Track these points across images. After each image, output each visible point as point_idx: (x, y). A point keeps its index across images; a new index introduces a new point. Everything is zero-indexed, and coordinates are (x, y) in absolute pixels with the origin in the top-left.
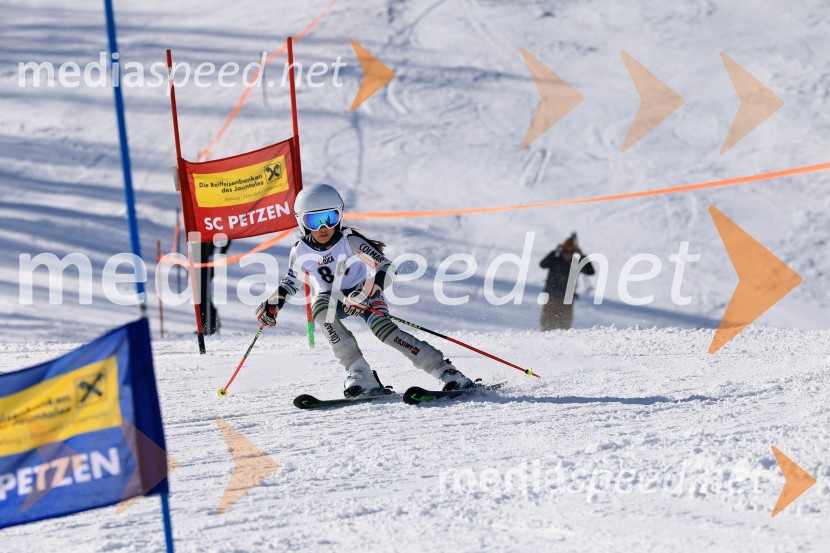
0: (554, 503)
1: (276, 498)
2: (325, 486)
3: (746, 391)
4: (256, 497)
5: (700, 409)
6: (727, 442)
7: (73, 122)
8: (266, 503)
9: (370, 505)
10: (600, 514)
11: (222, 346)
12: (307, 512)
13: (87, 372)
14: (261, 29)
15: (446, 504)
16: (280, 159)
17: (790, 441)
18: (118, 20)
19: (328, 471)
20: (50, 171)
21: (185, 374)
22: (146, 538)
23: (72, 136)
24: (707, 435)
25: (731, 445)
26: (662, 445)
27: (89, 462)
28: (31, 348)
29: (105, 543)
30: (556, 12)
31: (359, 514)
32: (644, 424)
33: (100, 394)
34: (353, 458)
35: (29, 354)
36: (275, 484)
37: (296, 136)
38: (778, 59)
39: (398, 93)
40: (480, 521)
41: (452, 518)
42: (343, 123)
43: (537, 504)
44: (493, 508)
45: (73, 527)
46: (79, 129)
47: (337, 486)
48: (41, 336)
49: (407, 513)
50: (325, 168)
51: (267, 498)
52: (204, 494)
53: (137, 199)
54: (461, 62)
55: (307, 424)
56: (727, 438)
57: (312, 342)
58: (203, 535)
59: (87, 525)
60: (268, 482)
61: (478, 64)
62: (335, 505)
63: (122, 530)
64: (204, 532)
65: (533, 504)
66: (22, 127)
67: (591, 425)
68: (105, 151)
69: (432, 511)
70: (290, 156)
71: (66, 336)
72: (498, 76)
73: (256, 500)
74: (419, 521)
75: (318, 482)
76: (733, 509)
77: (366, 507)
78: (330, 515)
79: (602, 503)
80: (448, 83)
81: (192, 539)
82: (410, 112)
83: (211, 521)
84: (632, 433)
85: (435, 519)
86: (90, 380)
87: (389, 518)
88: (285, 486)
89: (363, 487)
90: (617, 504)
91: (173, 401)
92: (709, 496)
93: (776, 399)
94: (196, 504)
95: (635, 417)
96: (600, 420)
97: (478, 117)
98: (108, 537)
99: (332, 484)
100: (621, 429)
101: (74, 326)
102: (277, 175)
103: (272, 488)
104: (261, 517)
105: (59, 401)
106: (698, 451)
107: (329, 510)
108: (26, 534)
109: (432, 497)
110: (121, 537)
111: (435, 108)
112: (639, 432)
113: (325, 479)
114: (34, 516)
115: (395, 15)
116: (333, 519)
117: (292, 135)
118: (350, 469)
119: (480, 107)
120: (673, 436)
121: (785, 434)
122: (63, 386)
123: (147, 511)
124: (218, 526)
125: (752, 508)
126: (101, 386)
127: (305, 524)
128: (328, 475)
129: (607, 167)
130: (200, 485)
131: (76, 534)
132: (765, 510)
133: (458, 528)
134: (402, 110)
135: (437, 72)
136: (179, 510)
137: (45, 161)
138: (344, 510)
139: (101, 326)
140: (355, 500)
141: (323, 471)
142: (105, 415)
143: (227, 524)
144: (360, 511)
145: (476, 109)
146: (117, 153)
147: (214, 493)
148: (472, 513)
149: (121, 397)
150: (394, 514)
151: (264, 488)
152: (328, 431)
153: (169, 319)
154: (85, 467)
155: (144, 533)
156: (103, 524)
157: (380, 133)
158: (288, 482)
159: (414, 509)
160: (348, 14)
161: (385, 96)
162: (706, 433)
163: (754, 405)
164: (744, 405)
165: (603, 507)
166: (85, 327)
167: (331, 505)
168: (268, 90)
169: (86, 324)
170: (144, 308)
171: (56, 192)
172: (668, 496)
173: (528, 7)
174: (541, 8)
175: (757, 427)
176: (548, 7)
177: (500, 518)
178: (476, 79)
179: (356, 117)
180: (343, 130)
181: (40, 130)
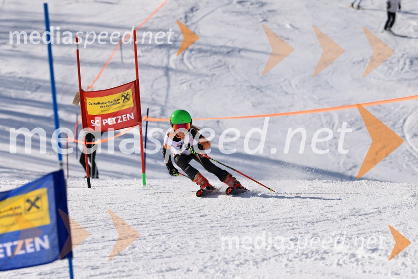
0: (266, 267)
1: (126, 261)
2: (150, 256)
3: (363, 213)
4: (116, 261)
5: (339, 221)
7: (25, 69)
8: (121, 264)
9: (172, 266)
10: (289, 274)
11: (99, 184)
12: (141, 269)
13: (32, 195)
14: (121, 24)
15: (211, 267)
16: (130, 91)
18: (51, 18)
19: (152, 249)
20: (13, 93)
21: (80, 198)
23: (24, 76)
27: (33, 242)
28: (2, 183)
30: (269, 20)
31: (167, 271)
32: (312, 228)
33: (38, 208)
34: (165, 242)
35: (2, 186)
36: (125, 255)
37: (138, 80)
39: (189, 58)
40: (229, 276)
41: (214, 274)
42: (161, 72)
43: (257, 267)
44: (235, 269)
45: (23, 274)
46: (28, 73)
47: (157, 256)
48: (8, 177)
49: (191, 271)
50: (151, 95)
51: (121, 261)
52: (90, 259)
53: (59, 108)
54: (220, 43)
55: (141, 224)
56: (353, 236)
57: (145, 183)
59: (30, 273)
60: (121, 253)
61: (229, 44)
62: (155, 266)
63: (48, 276)
65: (255, 268)
67: (285, 228)
68: (41, 84)
69: (205, 270)
70: (134, 90)
71: (20, 177)
72: (240, 50)
73: (115, 262)
74: (198, 275)
75: (147, 254)
76: (356, 273)
77: (171, 267)
78: (153, 271)
79: (290, 268)
80: (215, 53)
82: (195, 68)
83: (93, 272)
84: (306, 233)
85: (206, 274)
86: (33, 199)
87: (183, 273)
88: (130, 256)
89: (170, 257)
90: (297, 269)
91: (74, 212)
92: (344, 265)
93: (378, 217)
94: (85, 264)
95: (307, 225)
96: (289, 226)
97: (229, 71)
99: (154, 255)
100: (300, 230)
101: (23, 172)
102: (128, 99)
103: (124, 257)
104: (118, 271)
105: (15, 208)
107: (152, 268)
109: (205, 263)
111: (208, 66)
112: (309, 232)
113: (150, 252)
114: (4, 268)
115: (188, 19)
116: (154, 273)
117: (135, 79)
118: (163, 248)
119: (230, 66)
121: (383, 235)
122: (20, 202)
123: (61, 267)
124: (96, 275)
125: (365, 272)
126: (38, 203)
127: (140, 275)
128: (152, 251)
129: (293, 98)
130: (87, 254)
132: (372, 273)
134: (191, 67)
135: (209, 48)
136: (77, 266)
137: (11, 88)
138: (160, 268)
139: (37, 172)
140: (166, 263)
141: (150, 248)
142: (42, 218)
143: (101, 274)
144: (168, 269)
145: (228, 67)
146: (49, 85)
147: (94, 258)
148: (224, 272)
149: (50, 209)
150: (185, 271)
151: (120, 257)
152: (152, 228)
153: (71, 170)
154: (32, 245)
155: (59, 278)
156: (38, 273)
157: (180, 78)
158: (132, 253)
159: (195, 269)
160: (164, 18)
161: (182, 59)
163: (367, 220)
164: (362, 220)
165: (290, 270)
166: (29, 173)
167: (153, 266)
168: (124, 55)
169: (30, 171)
170: (61, 164)
171: (16, 104)
172: (323, 265)
173: (256, 17)
174: (262, 18)
175: (368, 231)
176: (265, 17)
177: (239, 274)
178: (228, 52)
179: (167, 70)
180: (161, 77)
181: (8, 73)
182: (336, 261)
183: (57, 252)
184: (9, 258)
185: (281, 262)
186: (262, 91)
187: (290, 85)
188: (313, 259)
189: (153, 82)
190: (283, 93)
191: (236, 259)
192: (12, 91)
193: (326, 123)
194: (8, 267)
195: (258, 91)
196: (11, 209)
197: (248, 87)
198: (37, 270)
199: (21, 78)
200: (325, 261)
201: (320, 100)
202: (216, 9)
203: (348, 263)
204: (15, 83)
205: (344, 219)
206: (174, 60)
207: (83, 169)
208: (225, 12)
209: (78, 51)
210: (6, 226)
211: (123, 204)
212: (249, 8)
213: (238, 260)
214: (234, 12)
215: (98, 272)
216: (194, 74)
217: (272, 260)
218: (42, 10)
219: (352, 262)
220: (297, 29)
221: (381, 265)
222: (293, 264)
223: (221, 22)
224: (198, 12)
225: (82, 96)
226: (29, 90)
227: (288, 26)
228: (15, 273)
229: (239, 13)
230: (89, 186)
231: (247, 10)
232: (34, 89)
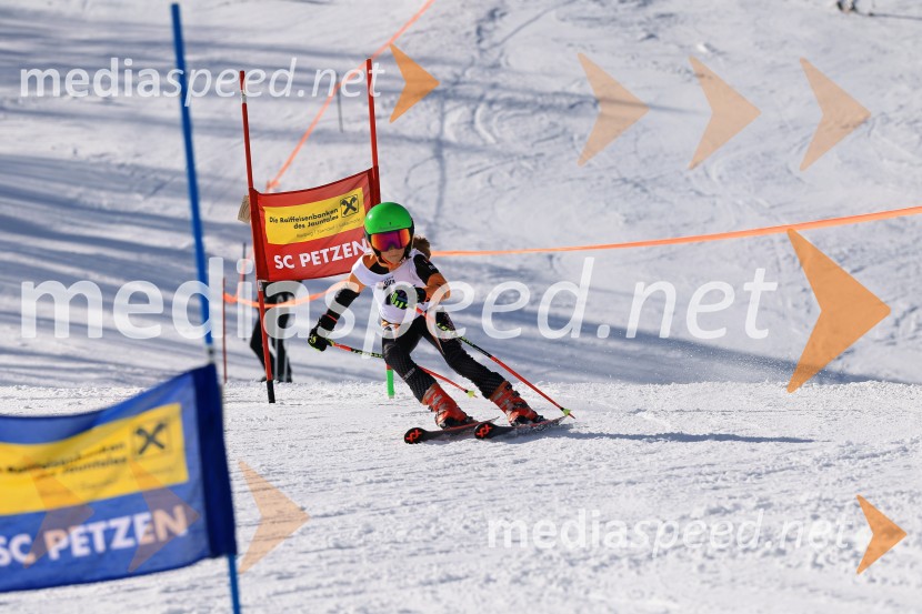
0: (658, 572)
1: (352, 562)
2: (406, 549)
3: (868, 452)
4: (331, 560)
5: (817, 470)
6: (847, 508)
7: (131, 147)
8: (341, 567)
9: (454, 570)
10: (707, 586)
11: (292, 395)
12: (385, 577)
13: (148, 419)
14: (338, 47)
15: (538, 572)
16: (359, 193)
17: (916, 508)
18: (187, 35)
19: (409, 533)
20: (105, 199)
21: (252, 424)
22: (210, 604)
23: (129, 161)
24: (825, 500)
25: (852, 512)
26: (776, 510)
28: (84, 394)
29: (165, 608)
30: (660, 35)
31: (442, 581)
32: (756, 487)
33: (161, 446)
35: (82, 401)
36: (351, 547)
37: (376, 167)
38: (904, 88)
39: (486, 120)
40: (576, 591)
41: (544, 587)
42: (425, 151)
43: (638, 573)
44: (590, 577)
45: (129, 591)
46: (138, 155)
47: (420, 550)
48: (96, 381)
49: (495, 581)
50: (406, 201)
51: (342, 562)
53: (205, 231)
54: (555, 85)
55: (385, 481)
56: (848, 504)
57: (392, 392)
58: (272, 601)
59: (145, 588)
60: (343, 545)
61: (574, 89)
62: (416, 570)
63: (183, 595)
64: (274, 598)
65: (633, 573)
66: (75, 152)
67: (698, 487)
68: (167, 178)
69: (524, 579)
70: (368, 189)
71: (121, 381)
72: (597, 102)
73: (329, 564)
74: (509, 590)
75: (397, 545)
76: (854, 582)
77: (451, 573)
79: (711, 572)
80: (543, 108)
81: (259, 606)
82: (499, 141)
83: (280, 586)
84: (743, 497)
85: (526, 588)
86: (150, 428)
87: (476, 586)
88: (362, 550)
89: (447, 552)
90: (725, 574)
91: (239, 454)
92: (827, 567)
93: (900, 461)
94: (264, 567)
95: (745, 479)
96: (707, 482)
97: (574, 147)
98: (169, 602)
99: (413, 548)
100: (731, 492)
101: (129, 370)
102: (354, 209)
103: (347, 552)
104: (336, 582)
105: (113, 448)
106: (815, 517)
107: (410, 576)
108: (79, 598)
109: (524, 563)
110: (183, 602)
111: (526, 137)
112: (750, 496)
113: (406, 542)
114: (88, 578)
115: (484, 34)
116: (414, 587)
117: (371, 166)
118: (433, 531)
119: (576, 137)
120: (788, 501)
121: (911, 500)
122: (121, 434)
123: (212, 574)
124: (289, 592)
125: (873, 581)
126: (162, 437)
127: (383, 591)
128: (409, 538)
129: (714, 204)
131: (134, 598)
132: (889, 583)
133: (551, 598)
134: (490, 139)
135: (529, 97)
136: (247, 573)
137: (101, 188)
138: (427, 576)
139: (158, 370)
140: (439, 566)
141: (403, 533)
142: (170, 470)
143: (298, 589)
144: (444, 577)
145: (572, 139)
146: (185, 180)
147: (284, 555)
148: (567, 582)
149: (187, 449)
150: (481, 582)
151: (339, 551)
152: (408, 490)
153: (232, 363)
155: (208, 598)
156: (163, 587)
157: (466, 164)
158: (365, 544)
159: (504, 577)
160: (432, 34)
161: (472, 122)
162: (824, 497)
163: (877, 468)
164: (866, 467)
165: (710, 577)
166: (142, 371)
167: (412, 571)
168: (344, 115)
169: (143, 368)
170: (211, 352)
171: (112, 222)
172: (782, 566)
173: (631, 29)
174: (645, 30)
175: (880, 492)
176: (651, 28)
177: (598, 588)
178: (572, 107)
179: (439, 145)
180: (426, 160)
181: (95, 156)
182: (810, 558)
183: (203, 542)
184: (101, 556)
185: (690, 560)
186: (645, 191)
187: (707, 175)
188: (759, 553)
189: (409, 172)
190: (693, 193)
191: (591, 554)
192: (103, 194)
193: (785, 259)
194: (98, 576)
195: (638, 190)
196: (104, 450)
197: (614, 180)
198: (160, 581)
199: (122, 166)
200: (786, 557)
201: (773, 207)
202: (545, 12)
203: (835, 561)
204: (110, 176)
205: (828, 465)
206: (453, 125)
207: (258, 363)
208: (563, 20)
209: (245, 106)
210: (94, 487)
211: (345, 438)
212: (616, 10)
213: (595, 556)
214: (585, 19)
215: (291, 584)
216: (497, 154)
217: (671, 556)
218: (168, 19)
219: (844, 560)
220: (721, 53)
221: (907, 565)
222: (715, 565)
223: (556, 40)
224: (505, 19)
225: (256, 203)
226: (140, 192)
227: (702, 48)
228: (111, 587)
229: (595, 21)
230: (272, 399)
231: (612, 14)
232: (151, 190)
